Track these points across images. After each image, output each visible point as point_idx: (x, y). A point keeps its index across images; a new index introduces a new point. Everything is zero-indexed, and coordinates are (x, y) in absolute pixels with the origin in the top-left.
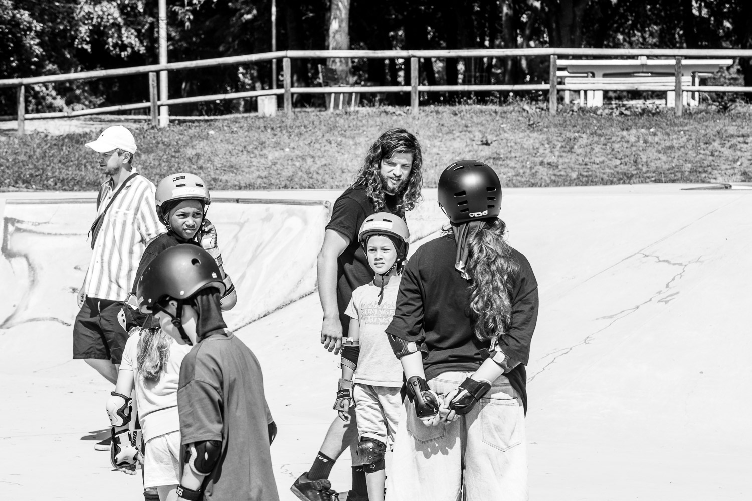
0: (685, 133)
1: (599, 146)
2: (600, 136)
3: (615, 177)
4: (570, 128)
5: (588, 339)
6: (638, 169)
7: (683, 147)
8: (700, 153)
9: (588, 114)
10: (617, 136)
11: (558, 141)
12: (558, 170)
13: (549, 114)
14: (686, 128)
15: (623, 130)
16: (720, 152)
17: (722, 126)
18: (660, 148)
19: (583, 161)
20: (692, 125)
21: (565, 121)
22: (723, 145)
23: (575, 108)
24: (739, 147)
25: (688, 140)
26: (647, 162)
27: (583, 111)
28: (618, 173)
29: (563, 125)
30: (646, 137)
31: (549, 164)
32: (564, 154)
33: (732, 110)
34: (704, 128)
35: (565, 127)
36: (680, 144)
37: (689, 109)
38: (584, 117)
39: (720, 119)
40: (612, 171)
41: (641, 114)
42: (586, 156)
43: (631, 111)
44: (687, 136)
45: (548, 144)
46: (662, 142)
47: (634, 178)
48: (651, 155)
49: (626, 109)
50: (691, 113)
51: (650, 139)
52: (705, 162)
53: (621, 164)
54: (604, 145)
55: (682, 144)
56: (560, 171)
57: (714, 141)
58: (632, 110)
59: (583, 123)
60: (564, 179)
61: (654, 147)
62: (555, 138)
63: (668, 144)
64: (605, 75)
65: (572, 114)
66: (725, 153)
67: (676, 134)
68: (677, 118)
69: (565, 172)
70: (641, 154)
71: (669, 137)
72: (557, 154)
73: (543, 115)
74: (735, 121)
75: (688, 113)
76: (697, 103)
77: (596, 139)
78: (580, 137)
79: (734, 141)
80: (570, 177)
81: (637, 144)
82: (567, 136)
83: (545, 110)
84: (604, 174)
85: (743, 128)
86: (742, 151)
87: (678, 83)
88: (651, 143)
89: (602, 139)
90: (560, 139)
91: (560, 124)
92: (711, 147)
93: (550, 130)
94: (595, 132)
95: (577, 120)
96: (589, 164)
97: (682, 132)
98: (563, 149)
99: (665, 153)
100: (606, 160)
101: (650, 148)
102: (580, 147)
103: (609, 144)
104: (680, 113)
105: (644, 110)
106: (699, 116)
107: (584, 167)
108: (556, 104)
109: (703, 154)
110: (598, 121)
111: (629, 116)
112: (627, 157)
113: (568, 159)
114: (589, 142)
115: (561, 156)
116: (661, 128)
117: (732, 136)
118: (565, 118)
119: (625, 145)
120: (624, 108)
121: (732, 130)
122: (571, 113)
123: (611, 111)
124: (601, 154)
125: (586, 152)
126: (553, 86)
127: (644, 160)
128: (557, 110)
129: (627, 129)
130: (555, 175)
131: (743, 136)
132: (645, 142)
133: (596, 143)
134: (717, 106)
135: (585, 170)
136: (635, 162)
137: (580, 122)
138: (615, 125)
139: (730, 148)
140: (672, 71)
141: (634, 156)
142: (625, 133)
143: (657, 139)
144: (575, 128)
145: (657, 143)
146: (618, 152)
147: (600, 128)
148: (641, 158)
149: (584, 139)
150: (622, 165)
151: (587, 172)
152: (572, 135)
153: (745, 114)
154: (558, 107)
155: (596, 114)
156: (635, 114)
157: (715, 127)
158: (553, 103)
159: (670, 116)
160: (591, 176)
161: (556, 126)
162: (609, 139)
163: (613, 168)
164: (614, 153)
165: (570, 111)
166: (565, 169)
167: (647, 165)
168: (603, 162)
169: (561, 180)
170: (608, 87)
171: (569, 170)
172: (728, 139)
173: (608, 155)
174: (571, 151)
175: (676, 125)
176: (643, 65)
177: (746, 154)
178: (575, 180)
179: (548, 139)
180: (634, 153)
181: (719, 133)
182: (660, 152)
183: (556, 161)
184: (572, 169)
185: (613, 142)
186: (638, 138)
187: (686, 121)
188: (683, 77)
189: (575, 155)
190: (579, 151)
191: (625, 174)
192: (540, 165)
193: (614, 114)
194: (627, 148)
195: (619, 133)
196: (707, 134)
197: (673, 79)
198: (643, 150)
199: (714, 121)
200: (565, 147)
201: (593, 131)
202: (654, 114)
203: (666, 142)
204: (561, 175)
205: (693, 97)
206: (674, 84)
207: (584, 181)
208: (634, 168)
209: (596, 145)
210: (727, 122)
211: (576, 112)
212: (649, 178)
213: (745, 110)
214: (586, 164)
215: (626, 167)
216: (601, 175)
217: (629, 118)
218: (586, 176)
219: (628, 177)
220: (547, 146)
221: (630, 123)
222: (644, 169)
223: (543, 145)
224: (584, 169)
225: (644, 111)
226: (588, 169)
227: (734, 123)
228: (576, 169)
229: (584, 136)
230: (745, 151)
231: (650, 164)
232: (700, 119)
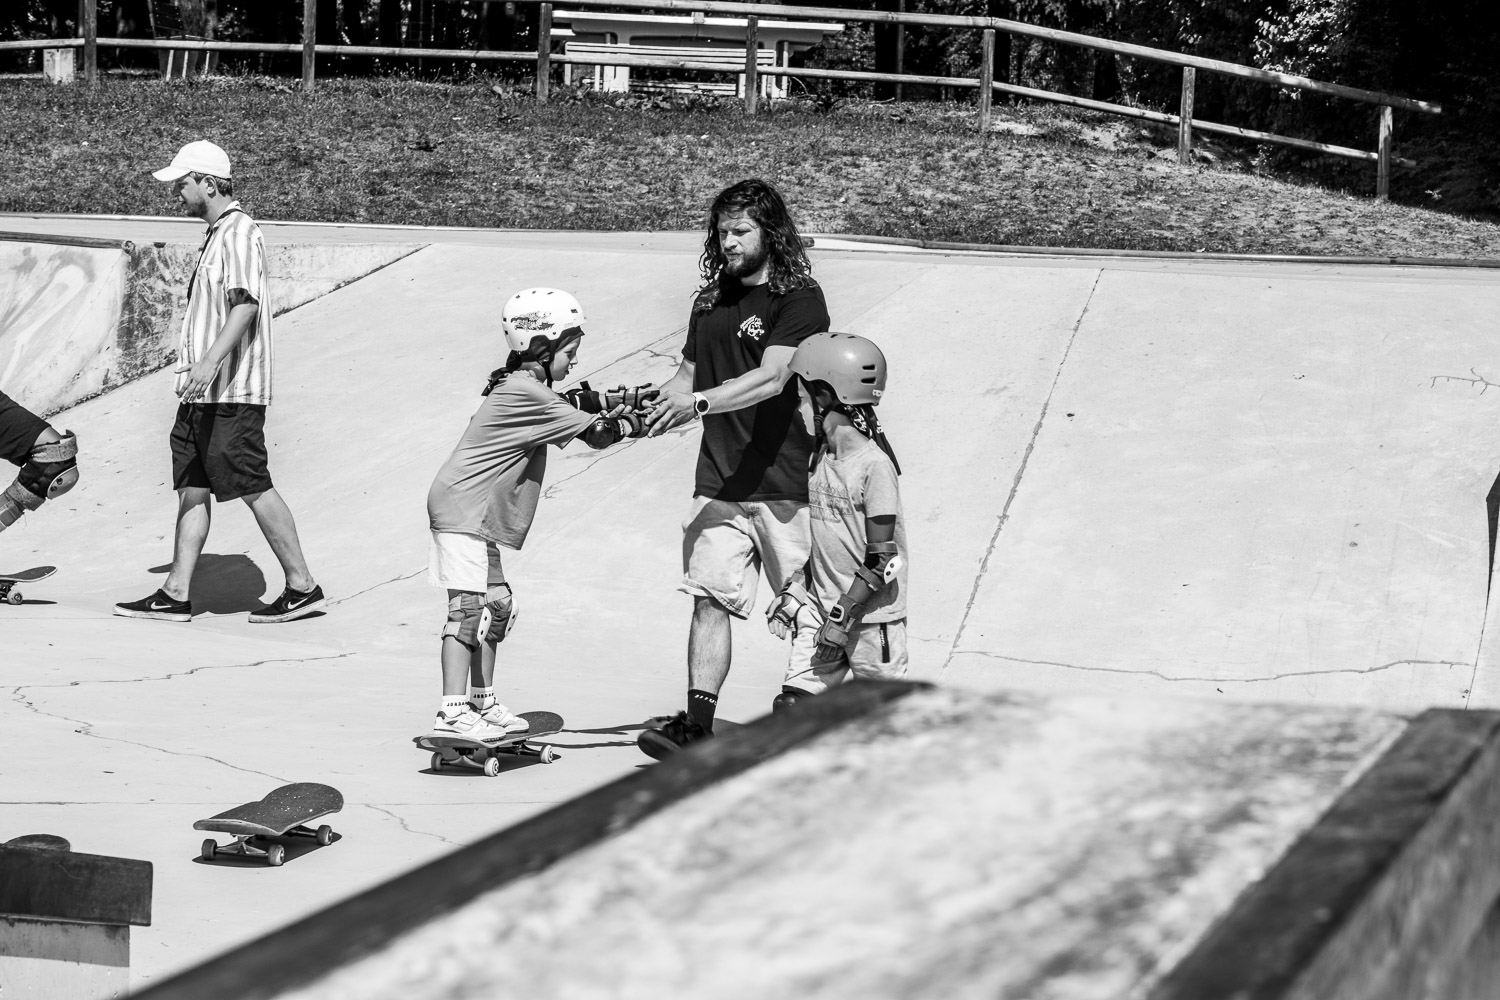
0: (757, 145)
1: (616, 161)
2: (617, 143)
3: (637, 214)
4: (568, 127)
5: (552, 490)
6: (678, 202)
7: (753, 168)
8: (781, 180)
9: (600, 106)
10: (646, 145)
11: (547, 148)
12: (543, 198)
13: (535, 102)
14: (760, 137)
15: (656, 135)
16: (813, 178)
17: (818, 135)
18: (715, 168)
19: (586, 184)
20: (771, 130)
21: (561, 116)
22: (819, 168)
23: (580, 94)
24: (844, 172)
25: (763, 156)
26: (692, 191)
27: (592, 100)
28: (643, 207)
29: (557, 122)
30: (694, 148)
31: (529, 187)
32: (556, 172)
33: (838, 109)
34: (790, 137)
35: (559, 126)
36: (748, 162)
37: (769, 105)
38: (592, 110)
39: (817, 124)
40: (634, 204)
41: (689, 109)
42: (591, 176)
43: (672, 103)
44: (761, 150)
45: (530, 153)
46: (720, 158)
47: (668, 217)
48: (699, 179)
49: (664, 100)
50: (770, 110)
51: (699, 152)
52: (787, 195)
53: (649, 192)
54: (622, 159)
55: (753, 163)
56: (548, 200)
57: (805, 159)
58: (674, 101)
59: (590, 121)
60: (553, 214)
61: (706, 166)
62: (542, 143)
63: (729, 161)
64: (634, 40)
65: (574, 104)
66: (820, 181)
67: (743, 145)
68: (748, 117)
69: (555, 201)
70: (683, 176)
71: (730, 150)
72: (544, 170)
73: (525, 103)
74: (841, 128)
75: (766, 111)
76: (784, 94)
77: (610, 148)
78: (584, 143)
79: (837, 161)
80: (564, 210)
81: (678, 160)
82: (563, 140)
83: (529, 94)
84: (620, 207)
85: (853, 141)
86: (848, 179)
87: (751, 59)
88: (701, 159)
89: (621, 149)
90: (550, 145)
91: (552, 120)
92: (798, 170)
93: (535, 130)
94: (610, 135)
95: (581, 115)
96: (596, 190)
97: (753, 143)
98: (554, 163)
99: (723, 176)
100: (625, 184)
101: (699, 168)
102: (582, 161)
103: (632, 158)
104: (752, 110)
105: (693, 102)
106: (784, 116)
107: (588, 194)
108: (547, 87)
109: (786, 182)
110: (616, 117)
111: (668, 110)
112: (660, 180)
113: (561, 179)
114: (598, 151)
115: (551, 175)
116: (719, 134)
117: (834, 153)
118: (561, 109)
119: (658, 160)
120: (661, 98)
121: (835, 143)
122: (572, 101)
123: (639, 101)
124: (616, 174)
125: (592, 169)
126: (543, 55)
127: (688, 187)
128: (549, 96)
129: (663, 134)
130: (538, 206)
131: (852, 154)
132: (692, 156)
133: (610, 154)
134: (815, 102)
135: (589, 200)
136: (673, 190)
137: (586, 118)
138: (643, 126)
139: (830, 172)
140: (743, 38)
141: (672, 179)
142: (659, 140)
143: (710, 153)
144: (577, 128)
145: (711, 160)
146: (646, 172)
147: (619, 129)
148: (683, 184)
149: (591, 148)
150: (650, 195)
151: (591, 203)
152: (572, 140)
153: (859, 115)
154: (550, 91)
155: (614, 106)
156: (678, 108)
157: (808, 135)
158: (543, 83)
159: (736, 115)
160: (596, 210)
161: (544, 123)
162: (632, 149)
163: (635, 198)
164: (638, 172)
165: (570, 98)
166: (555, 196)
167: (693, 197)
168: (619, 188)
169: (547, 215)
170: (636, 61)
171: (561, 199)
172: (826, 157)
173: (628, 176)
174: (567, 166)
175: (744, 130)
176: (697, 26)
177: (855, 183)
178: (570, 215)
179: (530, 144)
180: (671, 175)
181: (813, 147)
182: (715, 176)
183: (541, 182)
184: (568, 199)
185: (639, 155)
186: (681, 150)
187: (761, 124)
188: (759, 50)
189: (573, 174)
190: (581, 167)
191: (655, 211)
192: (515, 188)
193: (643, 108)
194: (660, 165)
195: (649, 140)
196: (793, 148)
197: (742, 52)
198: (686, 170)
199: (808, 127)
200: (558, 160)
201: (607, 134)
202: (709, 110)
203: (726, 157)
204: (548, 207)
205: (779, 84)
206: (744, 60)
207: (585, 218)
208: (670, 199)
209: (609, 159)
210: (828, 128)
211: (580, 100)
212: (693, 217)
213: (859, 109)
214: (591, 191)
215: (657, 198)
216: (615, 209)
217: (669, 114)
218: (590, 211)
219: (659, 215)
220: (528, 156)
221: (669, 123)
222: (687, 203)
223: (522, 154)
224: (587, 198)
225: (694, 104)
226: (594, 197)
227: (840, 132)
228: (573, 198)
229: (590, 142)
230: (854, 180)
231: (697, 194)
232: (785, 121)
